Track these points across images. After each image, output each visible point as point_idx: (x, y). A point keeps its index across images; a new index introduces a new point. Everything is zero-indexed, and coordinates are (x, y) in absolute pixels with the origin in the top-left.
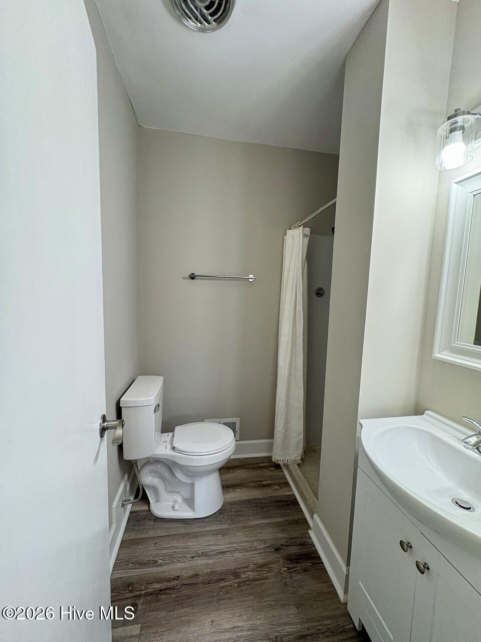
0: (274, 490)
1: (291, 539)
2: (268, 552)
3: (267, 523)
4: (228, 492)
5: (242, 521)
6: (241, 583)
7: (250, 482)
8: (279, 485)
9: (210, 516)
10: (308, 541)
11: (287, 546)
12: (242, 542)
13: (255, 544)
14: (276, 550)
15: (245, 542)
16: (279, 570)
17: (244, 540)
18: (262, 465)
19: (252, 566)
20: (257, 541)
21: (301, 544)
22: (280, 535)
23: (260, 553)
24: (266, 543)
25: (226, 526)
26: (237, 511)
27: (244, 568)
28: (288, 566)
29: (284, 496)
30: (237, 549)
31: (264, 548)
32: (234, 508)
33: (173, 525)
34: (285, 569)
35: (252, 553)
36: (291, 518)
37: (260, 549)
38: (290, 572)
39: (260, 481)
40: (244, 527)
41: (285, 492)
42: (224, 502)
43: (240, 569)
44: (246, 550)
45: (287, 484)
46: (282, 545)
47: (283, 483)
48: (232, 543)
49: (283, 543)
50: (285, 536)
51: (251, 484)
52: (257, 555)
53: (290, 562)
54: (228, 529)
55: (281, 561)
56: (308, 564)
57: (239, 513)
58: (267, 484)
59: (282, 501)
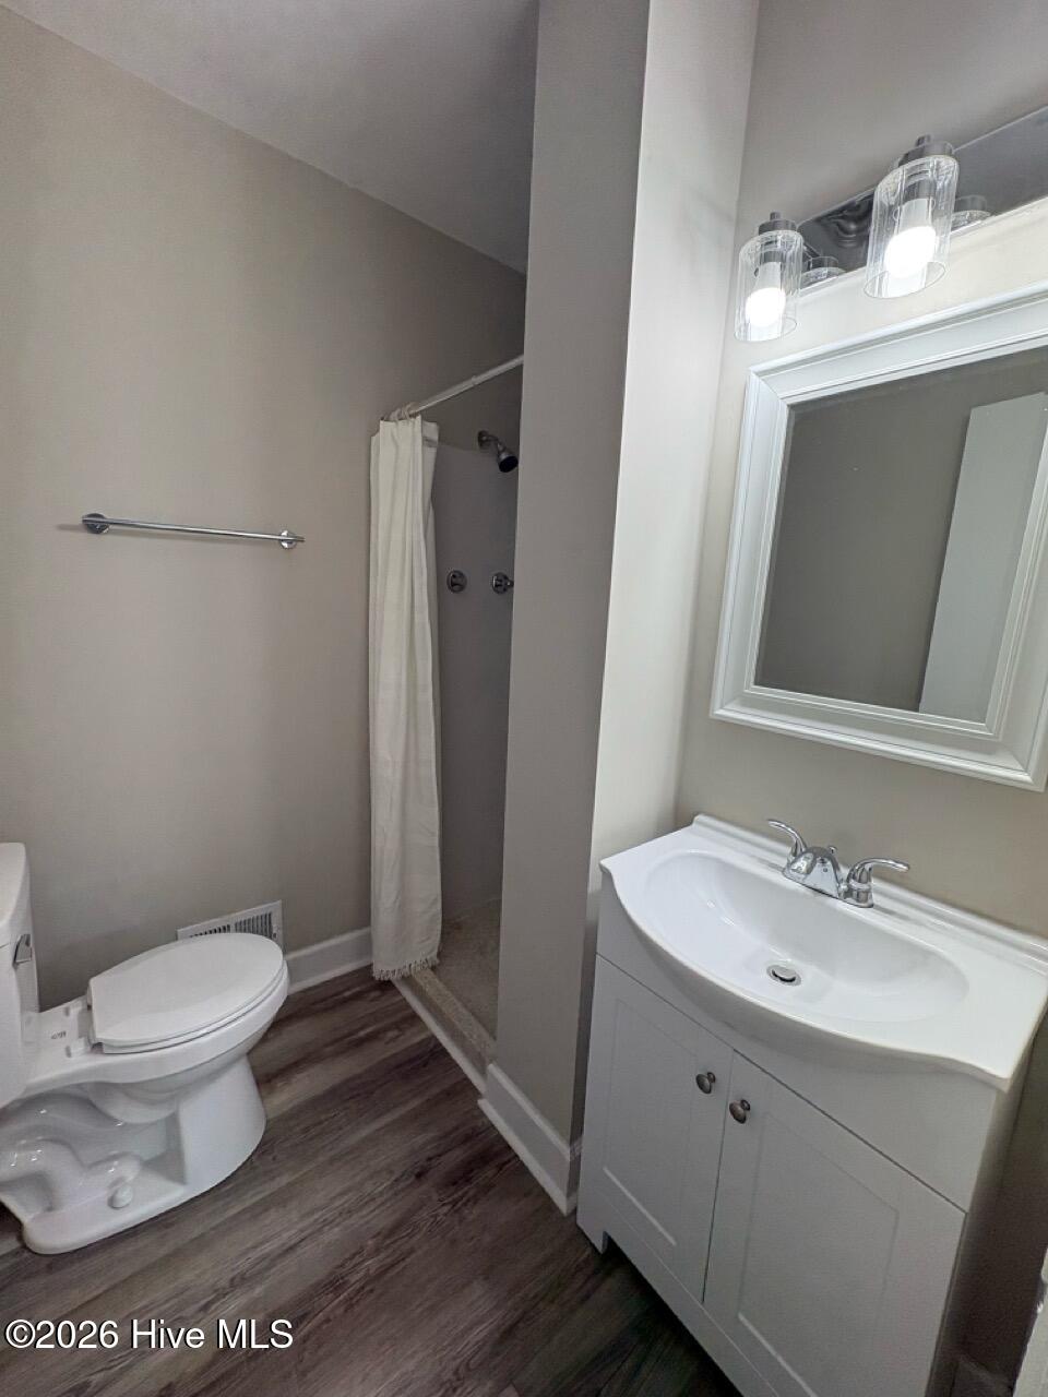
0: (387, 1043)
1: (447, 1135)
2: (403, 1190)
3: (387, 1125)
4: (271, 1091)
5: (323, 1147)
6: (351, 1299)
7: (326, 1045)
8: (397, 1026)
9: (233, 1174)
10: (480, 1124)
11: (440, 1155)
12: (335, 1198)
13: (368, 1187)
14: (419, 1176)
15: (342, 1194)
16: (432, 1220)
17: (338, 1190)
18: (347, 994)
19: (370, 1242)
20: (371, 1177)
21: (467, 1138)
22: (420, 1139)
23: (383, 1204)
24: (391, 1172)
25: (285, 1180)
26: (306, 1130)
27: (352, 1258)
28: (450, 1199)
29: (412, 1046)
30: (326, 1223)
31: (391, 1187)
32: (298, 1125)
33: (120, 1251)
34: (446, 1209)
35: (364, 1212)
36: (435, 1090)
37: (381, 1193)
38: (456, 1211)
39: (350, 1034)
40: (332, 1161)
41: (413, 1038)
42: (268, 1122)
43: (342, 1266)
44: (349, 1212)
45: (414, 1018)
46: (430, 1159)
47: (405, 1020)
48: (312, 1213)
49: (429, 1154)
50: (432, 1135)
51: (328, 1049)
52: (377, 1212)
53: (452, 1189)
54: (290, 1185)
55: (435, 1197)
56: (490, 1172)
57: (313, 1132)
58: (367, 1035)
59: (411, 1061)
